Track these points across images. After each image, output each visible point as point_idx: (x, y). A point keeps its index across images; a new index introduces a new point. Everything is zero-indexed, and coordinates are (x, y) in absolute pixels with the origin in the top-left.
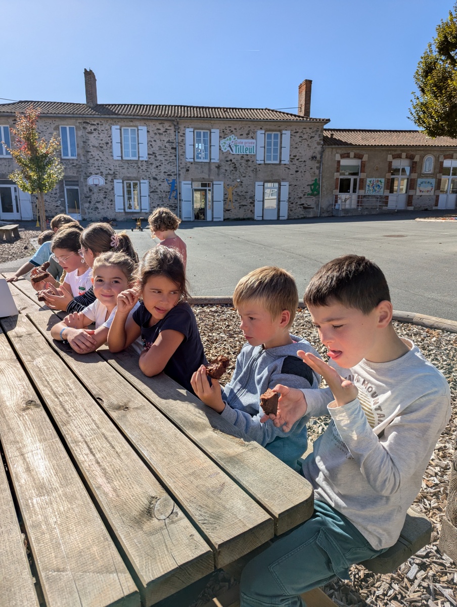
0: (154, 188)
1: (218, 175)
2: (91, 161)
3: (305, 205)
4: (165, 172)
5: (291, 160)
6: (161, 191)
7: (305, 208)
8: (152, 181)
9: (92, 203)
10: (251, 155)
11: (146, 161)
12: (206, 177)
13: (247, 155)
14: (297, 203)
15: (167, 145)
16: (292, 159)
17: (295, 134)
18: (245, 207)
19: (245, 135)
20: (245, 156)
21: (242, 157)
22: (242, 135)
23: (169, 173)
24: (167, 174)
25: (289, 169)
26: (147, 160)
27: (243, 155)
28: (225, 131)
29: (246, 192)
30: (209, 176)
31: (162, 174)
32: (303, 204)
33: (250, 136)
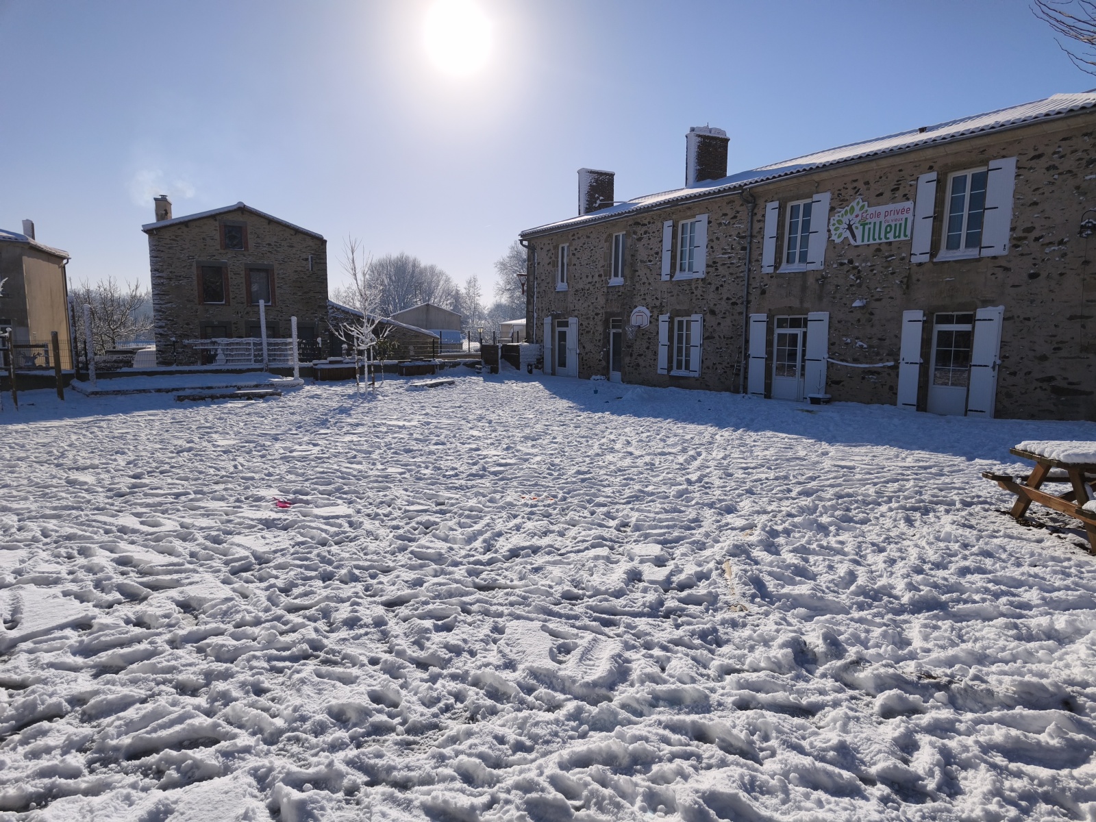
0: (710, 330)
1: (820, 298)
2: (637, 286)
3: (1060, 383)
4: (728, 299)
5: (1016, 243)
6: (719, 337)
7: (1057, 391)
8: (708, 317)
9: (634, 357)
10: (900, 242)
11: (702, 279)
12: (796, 303)
13: (890, 243)
14: (1029, 373)
15: (735, 243)
16: (1020, 239)
17: (1033, 163)
19: (888, 194)
20: (884, 248)
21: (878, 250)
22: (881, 194)
23: (734, 300)
24: (731, 301)
25: (1006, 269)
26: (703, 276)
27: (880, 244)
28: (843, 192)
29: (880, 339)
30: (802, 302)
31: (723, 302)
32: (1051, 379)
33: (899, 194)
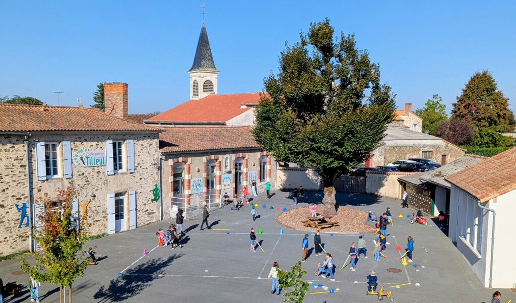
3: (149, 211)
4: (13, 196)
6: (8, 220)
7: (149, 214)
10: (102, 166)
14: (143, 210)
15: (15, 163)
16: (137, 167)
17: (137, 142)
18: (98, 222)
20: (96, 168)
21: (93, 169)
23: (18, 197)
24: (16, 197)
25: (134, 177)
27: (94, 167)
28: (76, 142)
29: (99, 206)
31: (10, 198)
32: (147, 210)
